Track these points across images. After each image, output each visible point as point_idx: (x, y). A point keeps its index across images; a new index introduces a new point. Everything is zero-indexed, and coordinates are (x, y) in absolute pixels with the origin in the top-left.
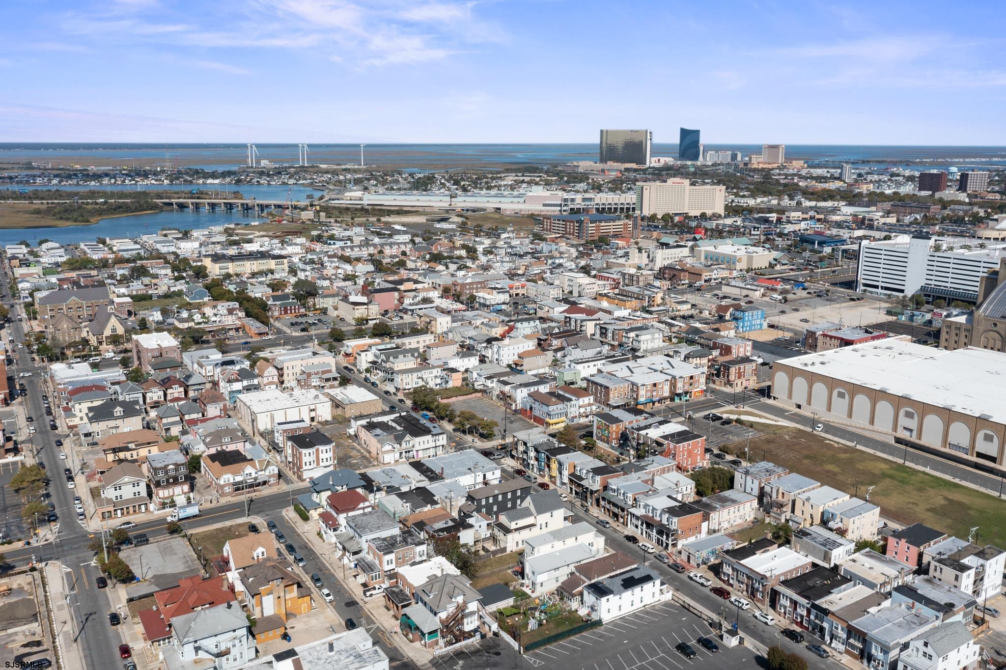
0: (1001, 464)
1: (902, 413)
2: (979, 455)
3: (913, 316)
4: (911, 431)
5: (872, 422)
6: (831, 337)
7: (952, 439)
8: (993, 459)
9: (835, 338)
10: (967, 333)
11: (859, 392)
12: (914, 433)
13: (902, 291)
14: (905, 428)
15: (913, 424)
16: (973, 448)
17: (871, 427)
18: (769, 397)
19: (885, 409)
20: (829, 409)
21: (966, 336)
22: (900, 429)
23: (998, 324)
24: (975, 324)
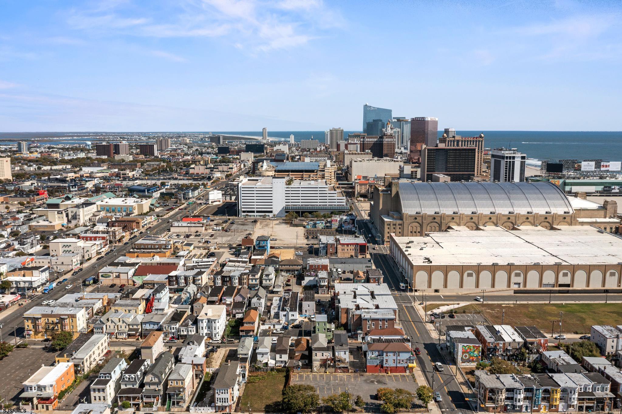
0: (572, 287)
1: (513, 275)
2: (561, 285)
3: (315, 224)
4: (519, 284)
5: (493, 286)
6: (348, 245)
7: (545, 281)
8: (568, 286)
9: (351, 244)
10: (400, 226)
11: (483, 270)
12: (522, 285)
13: (271, 212)
14: (515, 284)
15: (520, 280)
16: (557, 282)
17: (493, 289)
18: (411, 290)
19: (501, 276)
20: (461, 286)
21: (400, 228)
22: (512, 285)
23: (417, 218)
24: (404, 220)
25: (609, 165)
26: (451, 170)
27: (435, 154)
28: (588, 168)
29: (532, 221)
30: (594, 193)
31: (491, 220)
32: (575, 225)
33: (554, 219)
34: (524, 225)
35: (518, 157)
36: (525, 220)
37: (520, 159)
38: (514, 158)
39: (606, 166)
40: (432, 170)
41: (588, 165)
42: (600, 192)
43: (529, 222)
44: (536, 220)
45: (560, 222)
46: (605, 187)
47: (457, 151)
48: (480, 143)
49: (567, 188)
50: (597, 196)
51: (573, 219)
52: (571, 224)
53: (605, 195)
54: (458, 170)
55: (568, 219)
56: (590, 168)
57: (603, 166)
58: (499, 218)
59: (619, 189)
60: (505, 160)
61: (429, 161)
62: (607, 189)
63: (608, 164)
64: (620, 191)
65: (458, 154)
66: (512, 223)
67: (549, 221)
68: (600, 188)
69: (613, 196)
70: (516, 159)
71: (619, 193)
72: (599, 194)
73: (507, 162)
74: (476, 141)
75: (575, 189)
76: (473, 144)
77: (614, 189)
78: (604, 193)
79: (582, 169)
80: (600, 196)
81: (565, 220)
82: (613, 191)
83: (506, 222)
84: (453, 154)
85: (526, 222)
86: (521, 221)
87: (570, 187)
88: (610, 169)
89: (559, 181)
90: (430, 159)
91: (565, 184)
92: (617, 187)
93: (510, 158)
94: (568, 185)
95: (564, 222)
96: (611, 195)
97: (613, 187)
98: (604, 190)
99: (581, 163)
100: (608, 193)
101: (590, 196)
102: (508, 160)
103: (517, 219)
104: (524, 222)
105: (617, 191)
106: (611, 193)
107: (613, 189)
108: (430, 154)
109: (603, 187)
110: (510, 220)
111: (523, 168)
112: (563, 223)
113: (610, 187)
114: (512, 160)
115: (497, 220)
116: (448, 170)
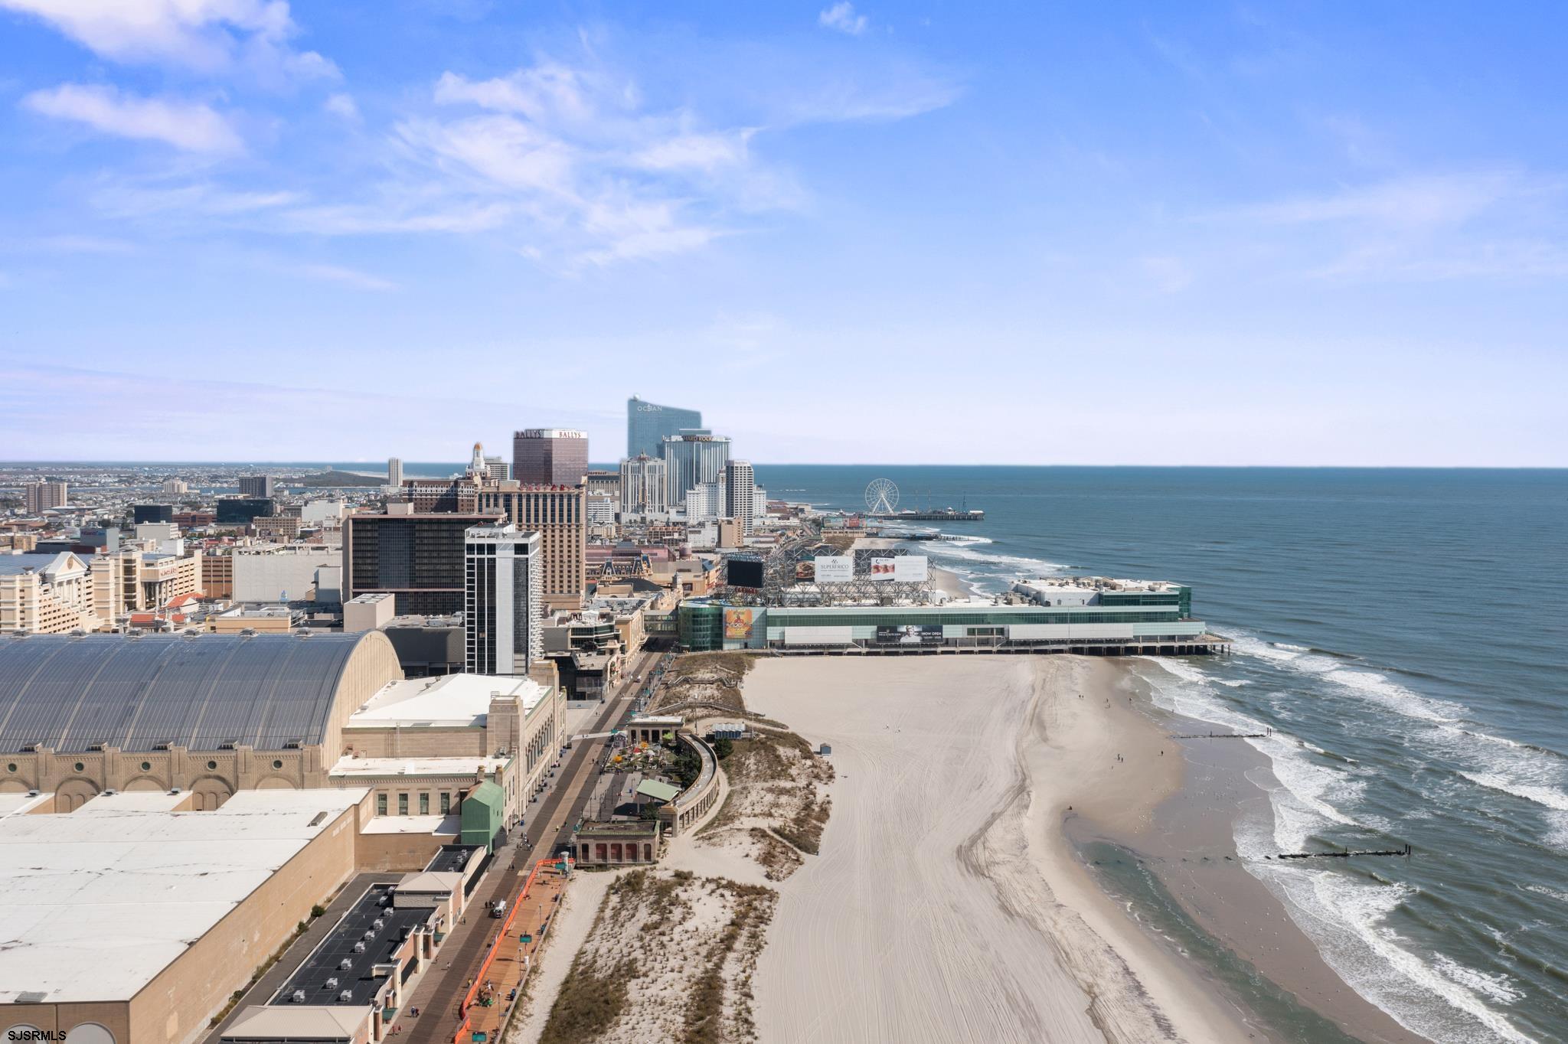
25: (893, 567)
26: (426, 581)
27: (376, 535)
28: (832, 574)
29: (164, 777)
30: (854, 646)
31: (15, 774)
32: (316, 785)
33: (241, 768)
34: (135, 789)
35: (505, 547)
36: (136, 772)
37: (511, 554)
38: (492, 549)
39: (886, 569)
40: (369, 581)
41: (834, 566)
42: (867, 643)
43: (150, 778)
44: (175, 770)
45: (264, 777)
46: (880, 629)
47: (445, 527)
48: (573, 501)
49: (773, 633)
50: (859, 654)
51: (307, 766)
52: (300, 784)
53: (883, 650)
54: (449, 580)
55: (290, 766)
56: (841, 573)
57: (877, 567)
58: (42, 767)
59: (919, 634)
60: (467, 556)
61: (360, 554)
62: (887, 633)
63: (889, 562)
64: (923, 640)
65: (445, 534)
66: (92, 782)
67: (224, 775)
68: (868, 632)
69: (906, 653)
70: (499, 553)
71: (923, 646)
72: (864, 650)
73: (471, 560)
74: (561, 496)
75: (795, 635)
76: (496, 505)
77: (907, 633)
78: (880, 647)
79: (818, 578)
80: (868, 654)
81: (281, 770)
82: (904, 640)
83: (71, 779)
84: (431, 534)
85: (140, 777)
86: (122, 776)
87: (779, 629)
88: (898, 576)
89: (750, 613)
90: (363, 548)
91: (768, 621)
92: (914, 629)
93: (481, 548)
94: (774, 625)
95: (277, 776)
96: (901, 650)
97: (903, 629)
98: (879, 639)
99: (813, 559)
100: (891, 646)
101: (840, 654)
102: (476, 556)
103: (109, 769)
104: (135, 779)
105: (917, 640)
106: (899, 646)
107: (903, 634)
108: (363, 534)
109: (874, 628)
110: (83, 774)
111: (522, 579)
112: (274, 780)
113: (894, 630)
114: (486, 556)
115: (36, 771)
116: (418, 581)
